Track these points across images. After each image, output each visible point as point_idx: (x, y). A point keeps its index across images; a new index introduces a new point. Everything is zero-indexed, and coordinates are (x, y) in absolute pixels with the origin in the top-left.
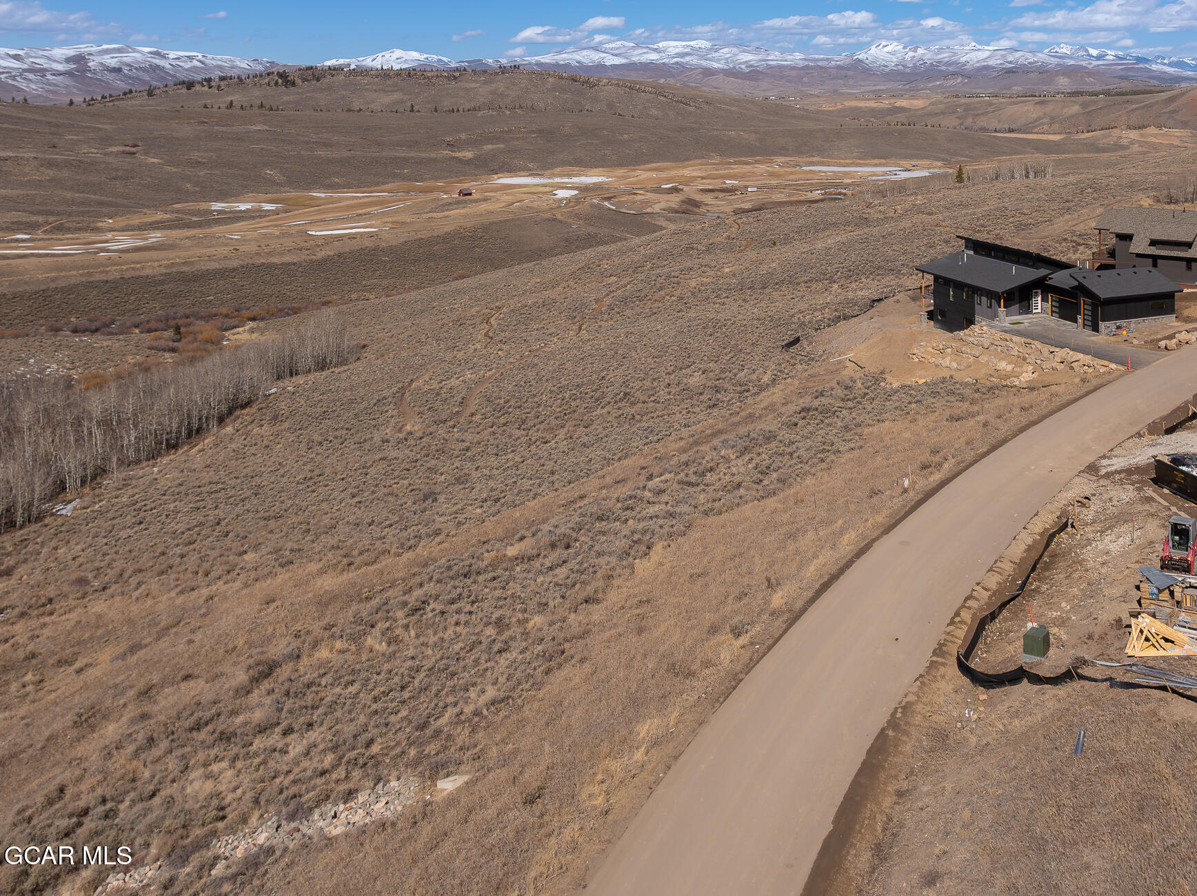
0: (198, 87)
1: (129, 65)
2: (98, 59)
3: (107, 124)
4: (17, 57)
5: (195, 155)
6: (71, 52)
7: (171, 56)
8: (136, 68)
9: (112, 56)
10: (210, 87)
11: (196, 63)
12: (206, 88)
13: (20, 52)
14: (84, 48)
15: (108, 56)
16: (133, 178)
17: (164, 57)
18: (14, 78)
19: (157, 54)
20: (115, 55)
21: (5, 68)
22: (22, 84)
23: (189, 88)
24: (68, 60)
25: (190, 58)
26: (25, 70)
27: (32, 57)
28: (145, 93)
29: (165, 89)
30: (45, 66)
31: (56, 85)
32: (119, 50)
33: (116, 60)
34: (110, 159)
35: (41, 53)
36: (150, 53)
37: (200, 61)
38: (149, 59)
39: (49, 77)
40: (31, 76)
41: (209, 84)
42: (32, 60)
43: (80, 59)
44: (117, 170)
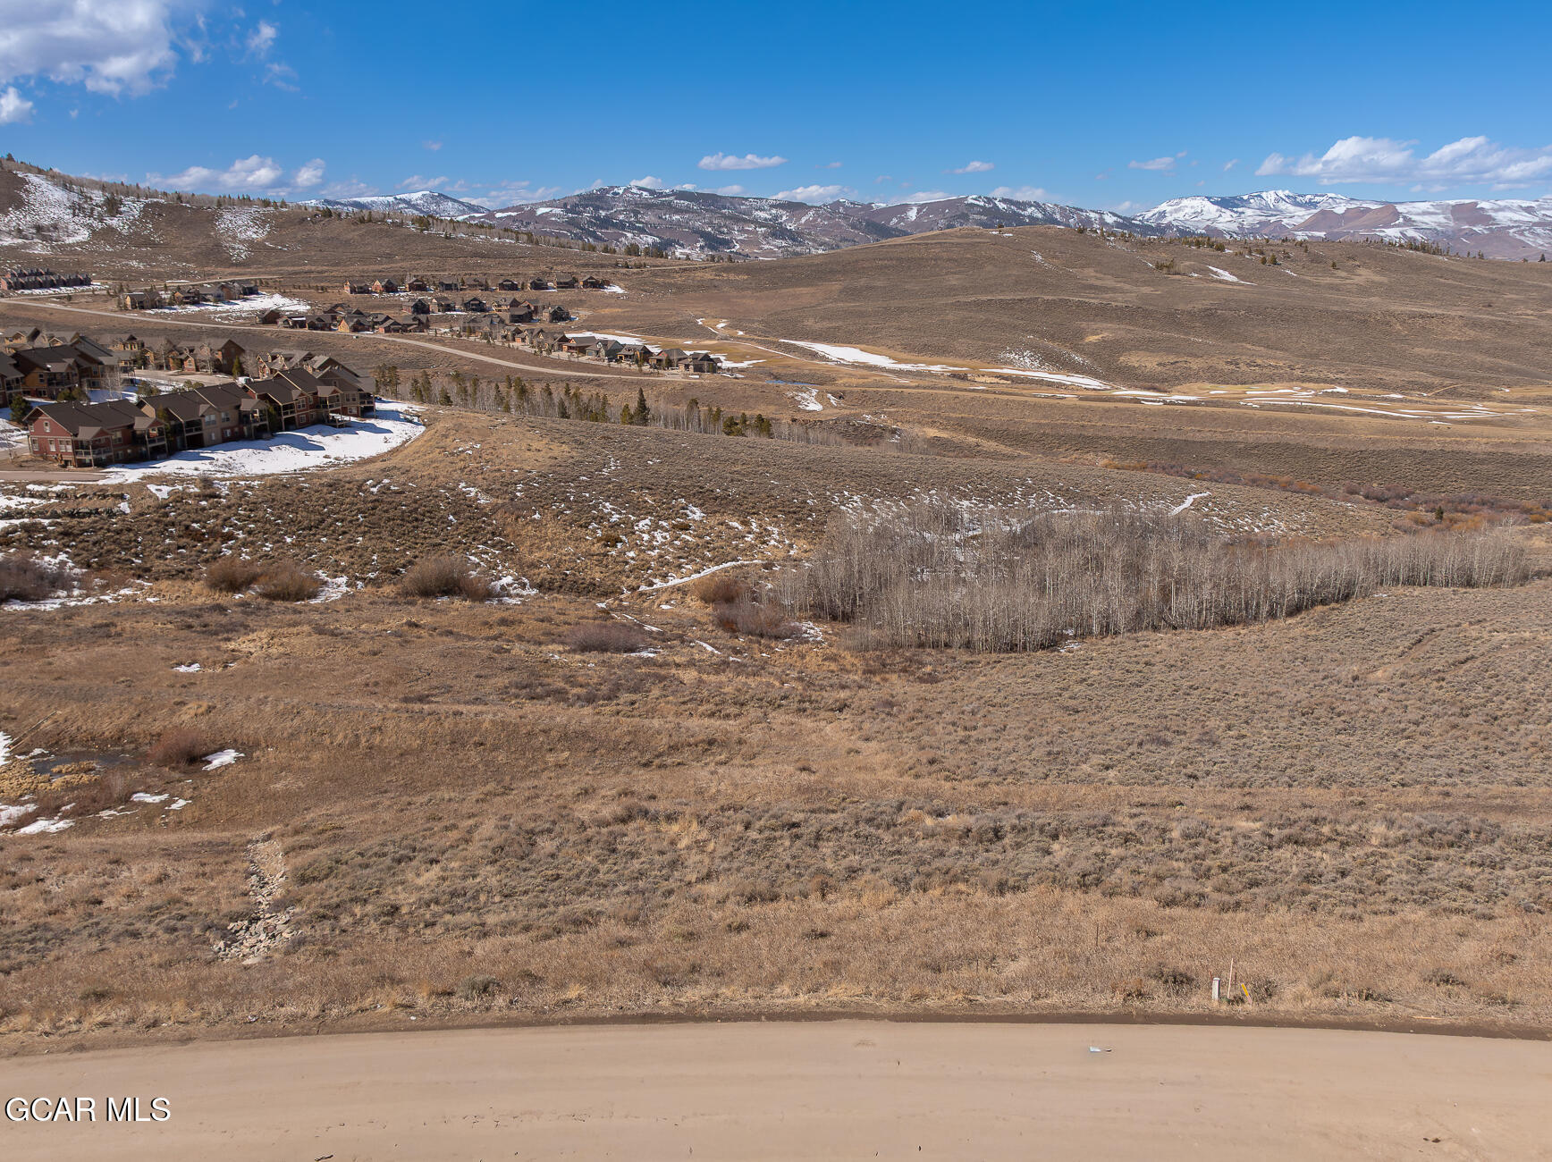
4: (1529, 210)
13: (1534, 204)
18: (1522, 233)
21: (1516, 221)
22: (1528, 239)
26: (1535, 224)
27: (1544, 209)
40: (1539, 230)
42: (1543, 212)
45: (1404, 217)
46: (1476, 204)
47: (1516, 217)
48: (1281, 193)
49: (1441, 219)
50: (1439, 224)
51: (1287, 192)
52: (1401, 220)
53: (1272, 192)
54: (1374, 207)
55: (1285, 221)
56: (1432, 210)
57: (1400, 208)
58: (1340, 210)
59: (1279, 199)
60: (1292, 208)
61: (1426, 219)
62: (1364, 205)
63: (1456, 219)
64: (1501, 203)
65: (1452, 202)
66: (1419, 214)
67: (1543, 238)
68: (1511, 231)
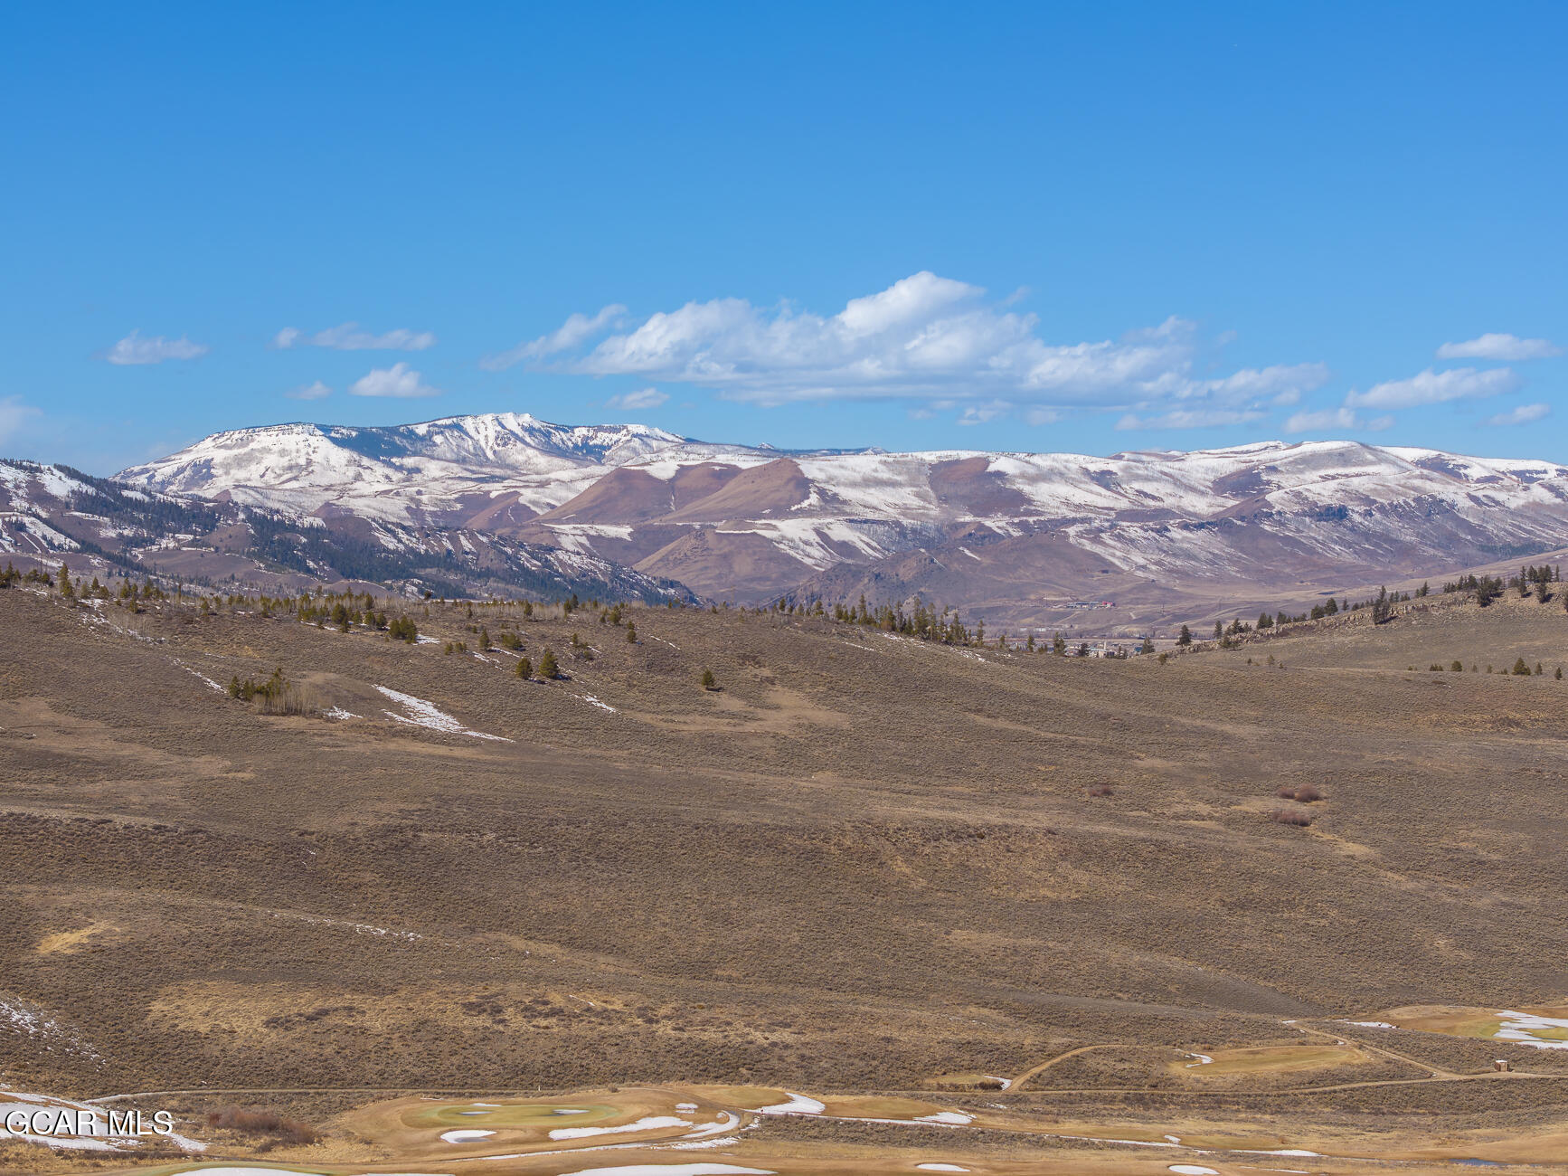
0: (1511, 598)
1: (1367, 500)
2: (1289, 482)
3: (1248, 721)
4: (1104, 479)
5: (1472, 839)
6: (1228, 466)
7: (1477, 468)
8: (1382, 509)
9: (1323, 473)
10: (1545, 599)
11: (1539, 493)
12: (1533, 601)
13: (1114, 466)
14: (1259, 452)
15: (1315, 475)
16: (1291, 905)
17: (1454, 474)
18: (1095, 535)
19: (1438, 466)
20: (1331, 472)
21: (1079, 507)
22: (1112, 551)
23: (1485, 601)
24: (1222, 485)
25: (1526, 478)
26: (1123, 515)
27: (1138, 478)
28: (1368, 613)
29: (1420, 602)
30: (1169, 502)
31: (1189, 556)
32: (1343, 458)
33: (1332, 484)
34: (1240, 841)
35: (1160, 466)
36: (1421, 463)
37: (1551, 488)
38: (1417, 482)
39: (1176, 534)
40: (1134, 530)
41: (1542, 590)
42: (1137, 486)
43: (1247, 483)
44: (1252, 877)
45: (822, 493)
46: (987, 462)
47: (1079, 496)
48: (511, 422)
49: (907, 496)
50: (905, 510)
51: (526, 419)
52: (814, 499)
53: (488, 418)
54: (746, 463)
55: (527, 496)
56: (885, 474)
57: (811, 469)
58: (664, 469)
59: (506, 437)
60: (541, 461)
61: (875, 496)
62: (722, 458)
63: (943, 499)
64: (1043, 461)
65: (931, 457)
66: (854, 485)
67: (1143, 550)
68: (1072, 531)
